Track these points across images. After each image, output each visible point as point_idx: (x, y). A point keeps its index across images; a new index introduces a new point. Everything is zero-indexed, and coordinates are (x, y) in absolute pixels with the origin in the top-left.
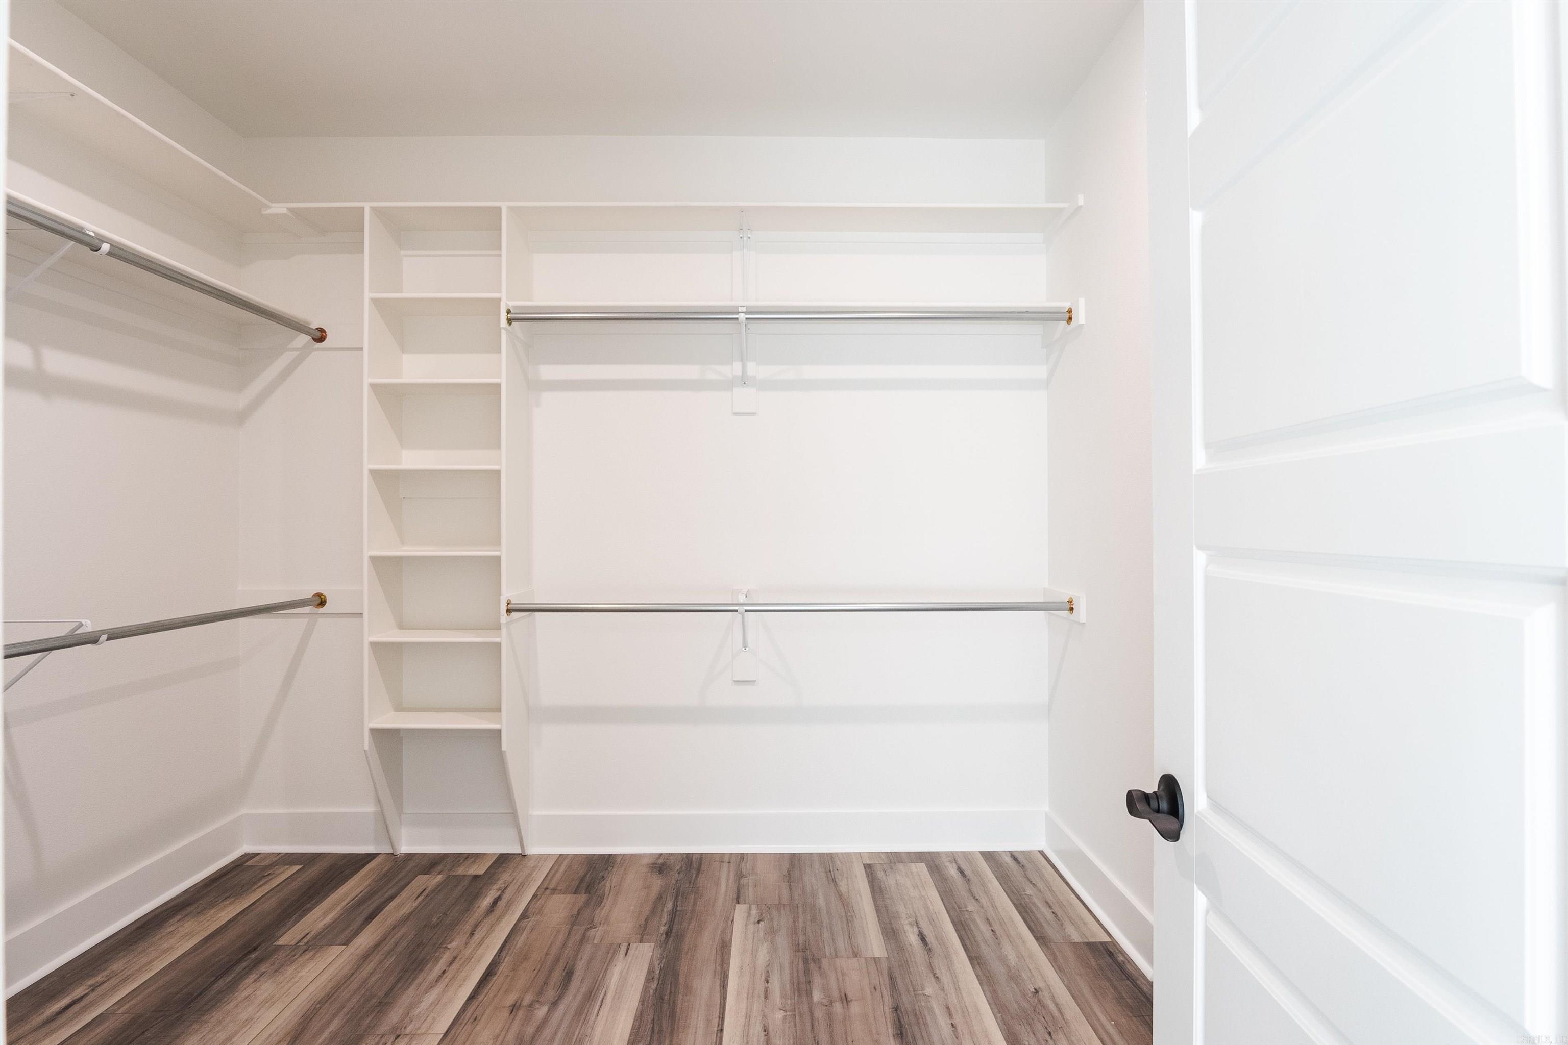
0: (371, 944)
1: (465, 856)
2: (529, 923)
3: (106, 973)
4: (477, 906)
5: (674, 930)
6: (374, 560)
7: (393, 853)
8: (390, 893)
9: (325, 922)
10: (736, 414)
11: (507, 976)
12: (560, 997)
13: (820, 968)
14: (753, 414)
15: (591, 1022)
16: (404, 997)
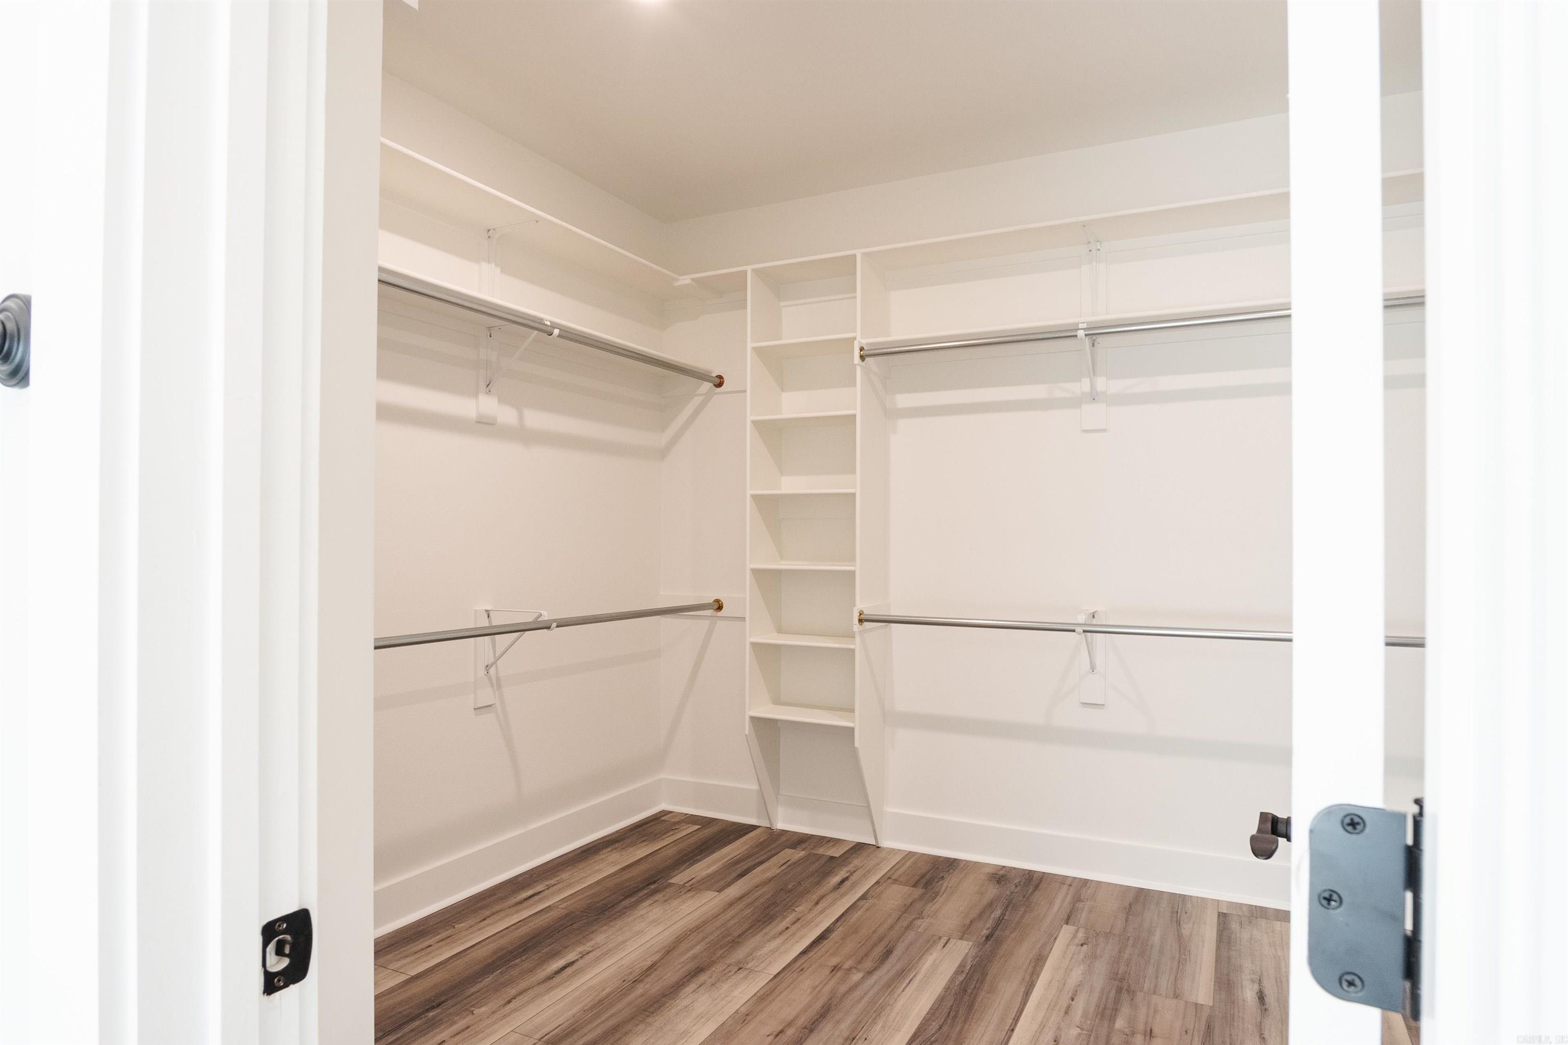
0: (737, 896)
1: (828, 839)
2: (867, 904)
3: (557, 879)
4: (827, 881)
5: (995, 936)
6: (755, 572)
7: (770, 828)
8: (763, 858)
9: (707, 872)
10: (1086, 431)
11: (836, 943)
12: (875, 969)
13: (1132, 1000)
14: (1104, 430)
15: (896, 995)
16: (752, 940)
